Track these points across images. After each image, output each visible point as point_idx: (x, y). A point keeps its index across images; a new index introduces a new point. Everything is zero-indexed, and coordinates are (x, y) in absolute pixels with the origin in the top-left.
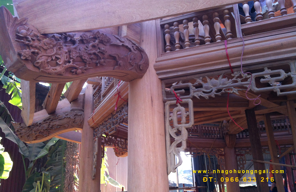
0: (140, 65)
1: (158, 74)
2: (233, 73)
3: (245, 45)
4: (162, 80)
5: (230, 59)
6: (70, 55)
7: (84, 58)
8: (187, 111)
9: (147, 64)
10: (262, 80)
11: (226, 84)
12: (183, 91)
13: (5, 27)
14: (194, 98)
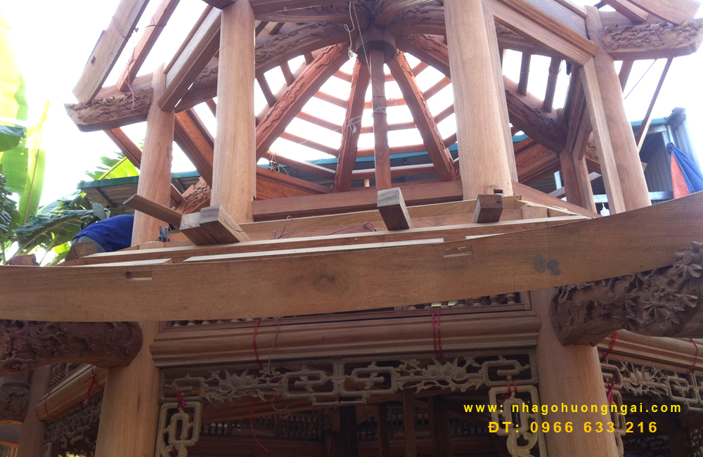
0: (126, 348)
1: (155, 360)
2: (262, 369)
3: (280, 332)
4: (161, 368)
5: (258, 350)
6: (12, 344)
7: (33, 347)
8: (192, 420)
9: (138, 345)
10: (297, 383)
11: (251, 384)
12: (191, 388)
14: (204, 401)
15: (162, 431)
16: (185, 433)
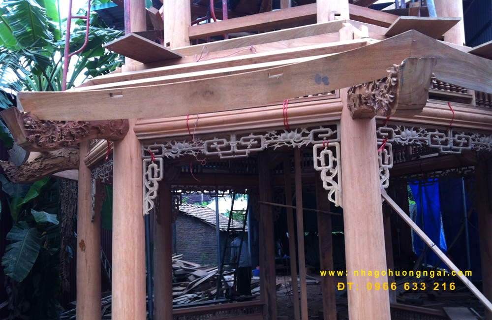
0: (120, 130)
1: (137, 136)
2: (193, 139)
3: (199, 118)
4: (141, 141)
5: (190, 129)
6: (62, 133)
7: (72, 133)
8: (159, 167)
9: (127, 128)
10: (212, 146)
11: (187, 148)
12: (157, 150)
13: (16, 119)
14: (165, 158)
15: (145, 174)
16: (156, 174)
